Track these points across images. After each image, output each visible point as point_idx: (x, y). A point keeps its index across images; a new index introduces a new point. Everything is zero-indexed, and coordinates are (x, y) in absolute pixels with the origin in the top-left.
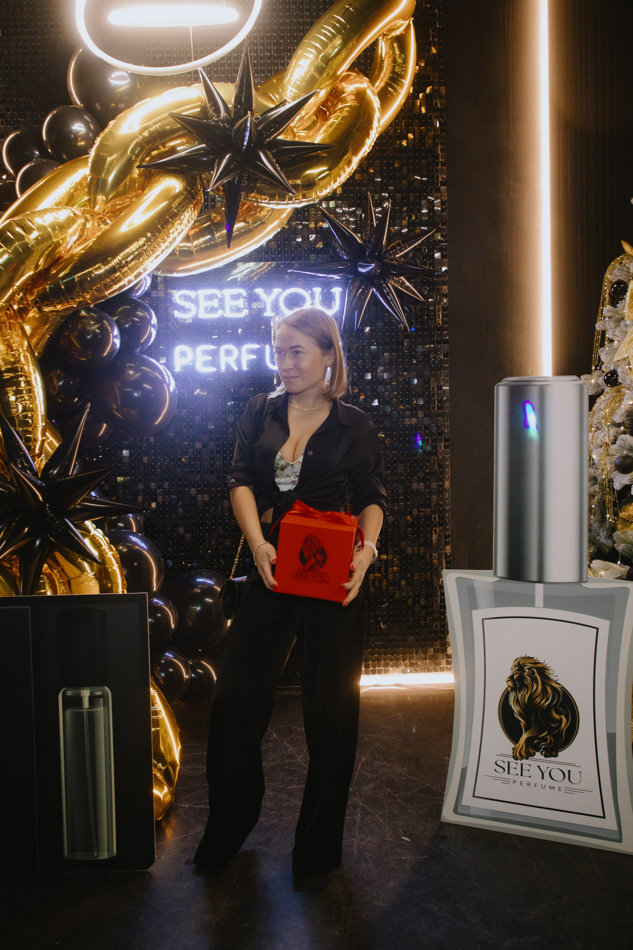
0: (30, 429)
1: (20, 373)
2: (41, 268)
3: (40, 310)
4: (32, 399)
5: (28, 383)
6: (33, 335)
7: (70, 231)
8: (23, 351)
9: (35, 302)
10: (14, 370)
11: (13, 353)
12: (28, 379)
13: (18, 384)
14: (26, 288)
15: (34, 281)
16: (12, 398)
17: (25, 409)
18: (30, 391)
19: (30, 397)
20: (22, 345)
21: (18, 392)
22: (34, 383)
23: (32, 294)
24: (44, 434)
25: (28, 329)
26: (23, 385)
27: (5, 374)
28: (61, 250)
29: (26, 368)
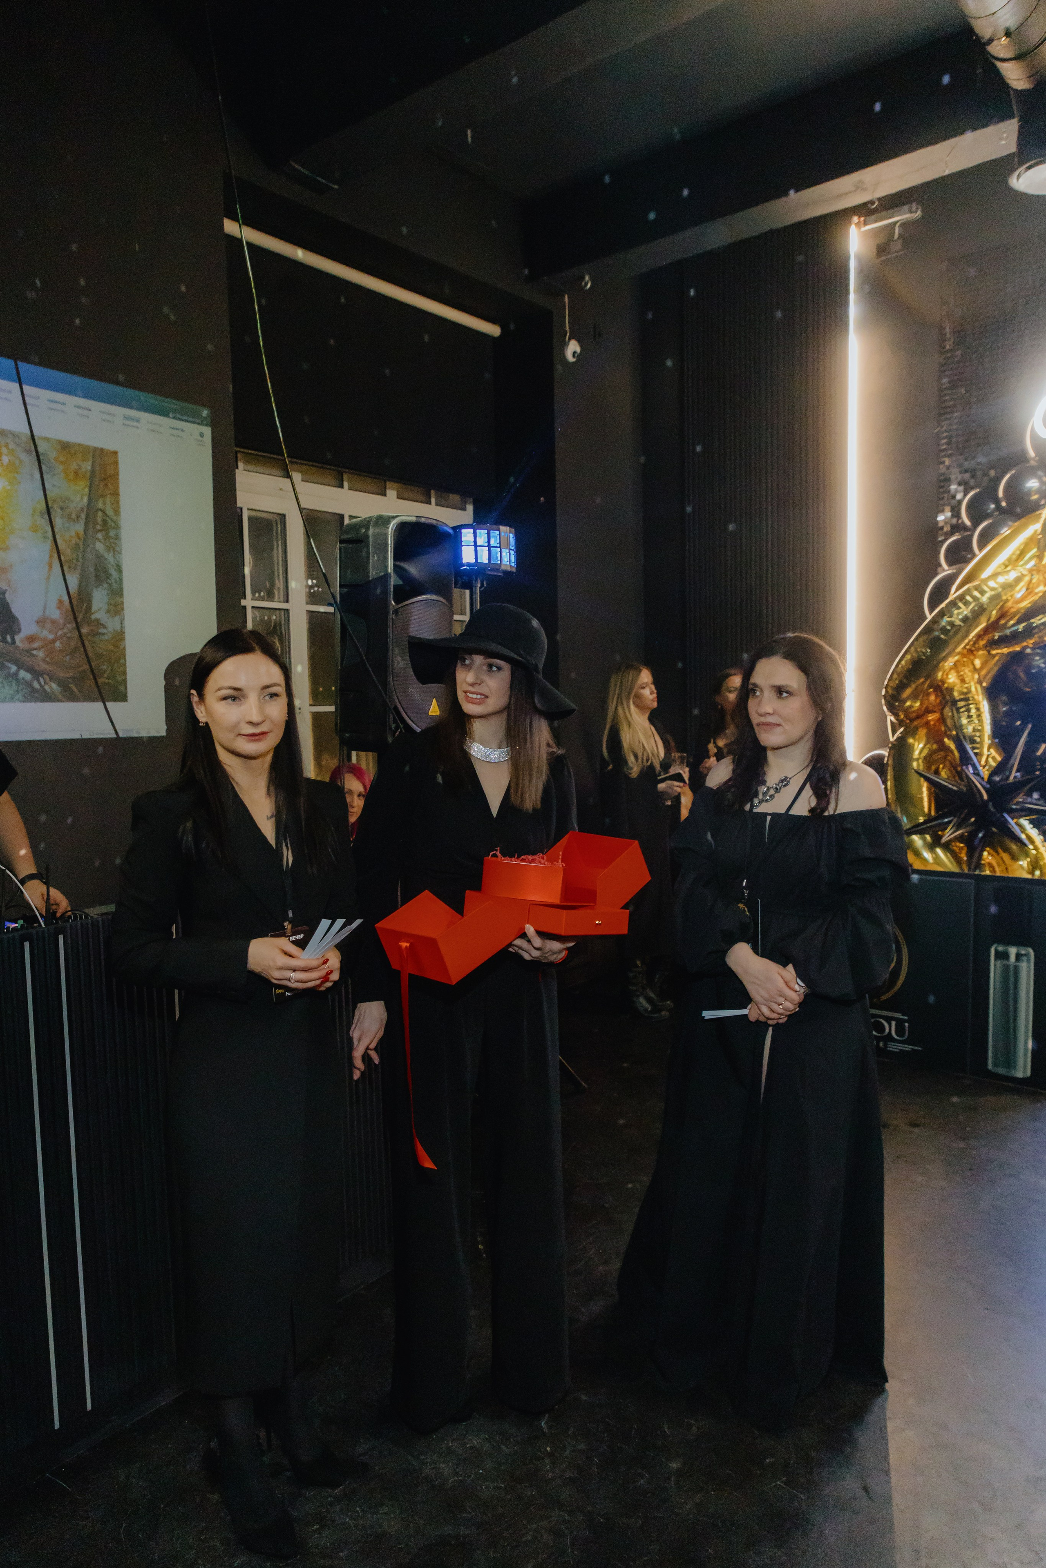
0: (978, 746)
1: (970, 702)
2: (992, 619)
3: (989, 652)
4: (981, 721)
5: (978, 709)
6: (982, 668)
7: (1018, 588)
8: (975, 684)
9: (985, 646)
10: (967, 699)
11: (966, 685)
12: (978, 706)
13: (969, 710)
14: (979, 637)
15: (986, 631)
16: (964, 721)
17: (974, 730)
18: (979, 716)
19: (979, 720)
20: (973, 678)
21: (970, 717)
22: (982, 710)
23: (982, 640)
24: (988, 750)
25: (978, 663)
26: (973, 711)
27: (959, 703)
28: (1009, 604)
29: (976, 697)
